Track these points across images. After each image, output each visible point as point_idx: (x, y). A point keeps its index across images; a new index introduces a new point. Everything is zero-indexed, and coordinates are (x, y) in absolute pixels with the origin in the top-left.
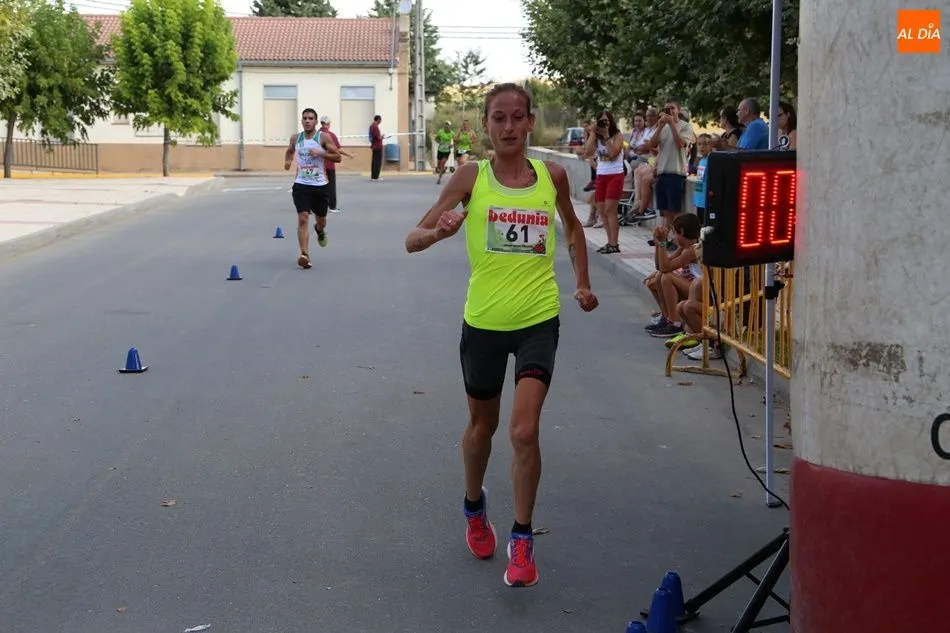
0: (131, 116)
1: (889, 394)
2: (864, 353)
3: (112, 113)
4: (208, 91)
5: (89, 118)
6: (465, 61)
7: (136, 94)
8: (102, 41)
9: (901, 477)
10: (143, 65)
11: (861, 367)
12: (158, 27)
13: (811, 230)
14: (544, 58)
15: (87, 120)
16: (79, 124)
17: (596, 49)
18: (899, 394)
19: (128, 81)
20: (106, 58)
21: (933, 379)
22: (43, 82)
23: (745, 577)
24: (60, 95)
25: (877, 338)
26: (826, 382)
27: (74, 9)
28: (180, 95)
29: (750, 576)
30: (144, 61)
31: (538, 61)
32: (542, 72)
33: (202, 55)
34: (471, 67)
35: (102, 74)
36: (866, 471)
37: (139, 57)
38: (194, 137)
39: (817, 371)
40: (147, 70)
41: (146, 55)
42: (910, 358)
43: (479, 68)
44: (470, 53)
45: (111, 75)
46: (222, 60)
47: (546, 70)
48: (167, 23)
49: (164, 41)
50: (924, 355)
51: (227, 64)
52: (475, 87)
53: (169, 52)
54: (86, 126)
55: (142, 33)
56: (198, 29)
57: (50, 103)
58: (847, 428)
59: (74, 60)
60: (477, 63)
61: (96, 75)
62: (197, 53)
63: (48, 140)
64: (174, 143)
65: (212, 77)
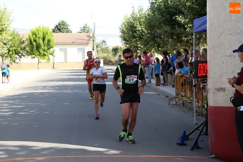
0: (30, 56)
1: (224, 95)
2: (220, 89)
3: (26, 55)
4: (48, 50)
5: (21, 57)
6: (102, 42)
7: (32, 51)
8: (24, 39)
9: (226, 106)
10: (34, 45)
11: (220, 91)
12: (37, 36)
13: (211, 72)
14: (125, 42)
15: (20, 57)
16: (18, 58)
17: (138, 40)
18: (225, 94)
19: (30, 48)
20: (25, 43)
21: (230, 92)
22: (11, 49)
23: (197, 130)
24: (14, 52)
25: (222, 87)
26: (214, 94)
27: (17, 32)
28: (42, 51)
29: (198, 129)
30: (34, 44)
31: (123, 42)
32: (124, 45)
33: (47, 42)
34: (103, 44)
35: (24, 47)
36: (221, 106)
37: (33, 43)
38: (45, 61)
39: (213, 92)
40: (35, 46)
41: (35, 42)
42: (227, 89)
43: (105, 44)
44: (103, 40)
45: (26, 47)
46: (51, 43)
47: (125, 45)
48: (39, 35)
49: (39, 39)
50: (229, 89)
51: (53, 44)
52: (104, 48)
53: (40, 42)
54: (20, 59)
55: (33, 37)
56: (46, 36)
57: (12, 54)
58: (217, 100)
59: (18, 44)
60: (105, 43)
61: (23, 47)
62: (46, 41)
63: (11, 62)
64: (40, 62)
65: (49, 47)
